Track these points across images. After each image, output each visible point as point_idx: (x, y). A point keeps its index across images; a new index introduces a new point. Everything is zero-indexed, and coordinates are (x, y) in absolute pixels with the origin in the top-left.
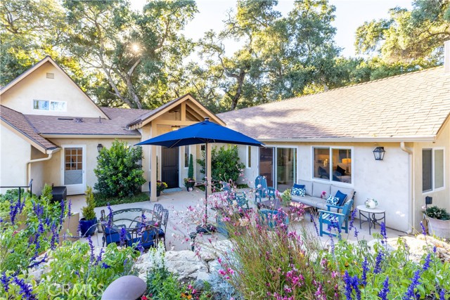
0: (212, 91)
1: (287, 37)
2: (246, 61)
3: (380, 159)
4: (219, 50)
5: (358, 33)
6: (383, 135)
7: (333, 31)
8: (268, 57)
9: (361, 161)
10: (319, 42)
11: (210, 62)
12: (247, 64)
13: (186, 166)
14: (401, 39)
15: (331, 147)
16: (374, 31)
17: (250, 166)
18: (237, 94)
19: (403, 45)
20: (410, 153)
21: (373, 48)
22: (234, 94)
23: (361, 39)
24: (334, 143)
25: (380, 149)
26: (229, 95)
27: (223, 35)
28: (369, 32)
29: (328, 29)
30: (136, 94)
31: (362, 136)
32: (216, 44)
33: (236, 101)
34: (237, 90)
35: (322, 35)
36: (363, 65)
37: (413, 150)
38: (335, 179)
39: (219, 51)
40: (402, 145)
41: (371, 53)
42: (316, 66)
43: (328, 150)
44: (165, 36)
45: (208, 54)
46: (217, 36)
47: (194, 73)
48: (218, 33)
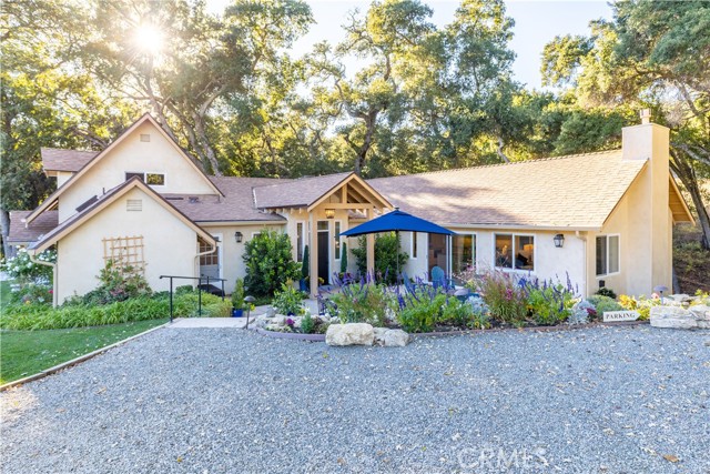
0: (317, 134)
1: (443, 61)
2: (382, 95)
3: (559, 246)
4: (337, 72)
5: (545, 54)
6: (561, 224)
7: (510, 56)
8: (416, 92)
9: (542, 249)
10: (491, 73)
11: (319, 91)
12: (383, 101)
13: (337, 257)
14: (601, 77)
15: (514, 234)
16: (567, 55)
17: (415, 255)
18: (365, 143)
19: (603, 86)
20: (585, 240)
21: (568, 79)
22: (360, 144)
23: (550, 64)
24: (517, 230)
25: (560, 236)
26: (353, 146)
27: (343, 49)
28: (561, 55)
29: (503, 53)
30: (209, 145)
31: (543, 224)
32: (331, 64)
33: (363, 156)
34: (365, 138)
35: (494, 61)
36: (552, 107)
37: (587, 237)
38: (517, 267)
39: (335, 74)
40: (577, 233)
41: (564, 85)
42: (487, 112)
43: (511, 237)
44: (258, 55)
45: (318, 79)
46: (333, 50)
47: (294, 108)
48: (334, 45)
